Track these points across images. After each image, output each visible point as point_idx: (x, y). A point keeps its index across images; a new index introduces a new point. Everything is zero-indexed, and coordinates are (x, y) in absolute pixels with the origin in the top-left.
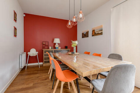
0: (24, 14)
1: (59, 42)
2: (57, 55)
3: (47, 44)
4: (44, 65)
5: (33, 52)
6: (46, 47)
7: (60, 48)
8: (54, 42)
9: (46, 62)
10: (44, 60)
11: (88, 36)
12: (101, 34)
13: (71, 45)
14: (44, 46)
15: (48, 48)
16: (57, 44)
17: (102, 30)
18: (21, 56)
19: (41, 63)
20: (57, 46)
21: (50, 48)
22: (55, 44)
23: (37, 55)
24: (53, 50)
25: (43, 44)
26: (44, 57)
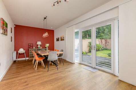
0: (15, 25)
1: (41, 44)
2: (39, 52)
3: (32, 45)
4: (30, 59)
5: (21, 51)
6: (31, 47)
7: (41, 48)
8: (37, 44)
9: (31, 57)
10: (30, 56)
11: (59, 41)
12: (64, 40)
13: (45, 46)
14: (29, 46)
15: (33, 48)
16: (39, 45)
17: (64, 38)
18: (13, 53)
19: (28, 58)
20: (39, 46)
21: (34, 48)
22: (38, 45)
23: (25, 52)
24: (36, 49)
25: (29, 45)
26: (30, 54)
